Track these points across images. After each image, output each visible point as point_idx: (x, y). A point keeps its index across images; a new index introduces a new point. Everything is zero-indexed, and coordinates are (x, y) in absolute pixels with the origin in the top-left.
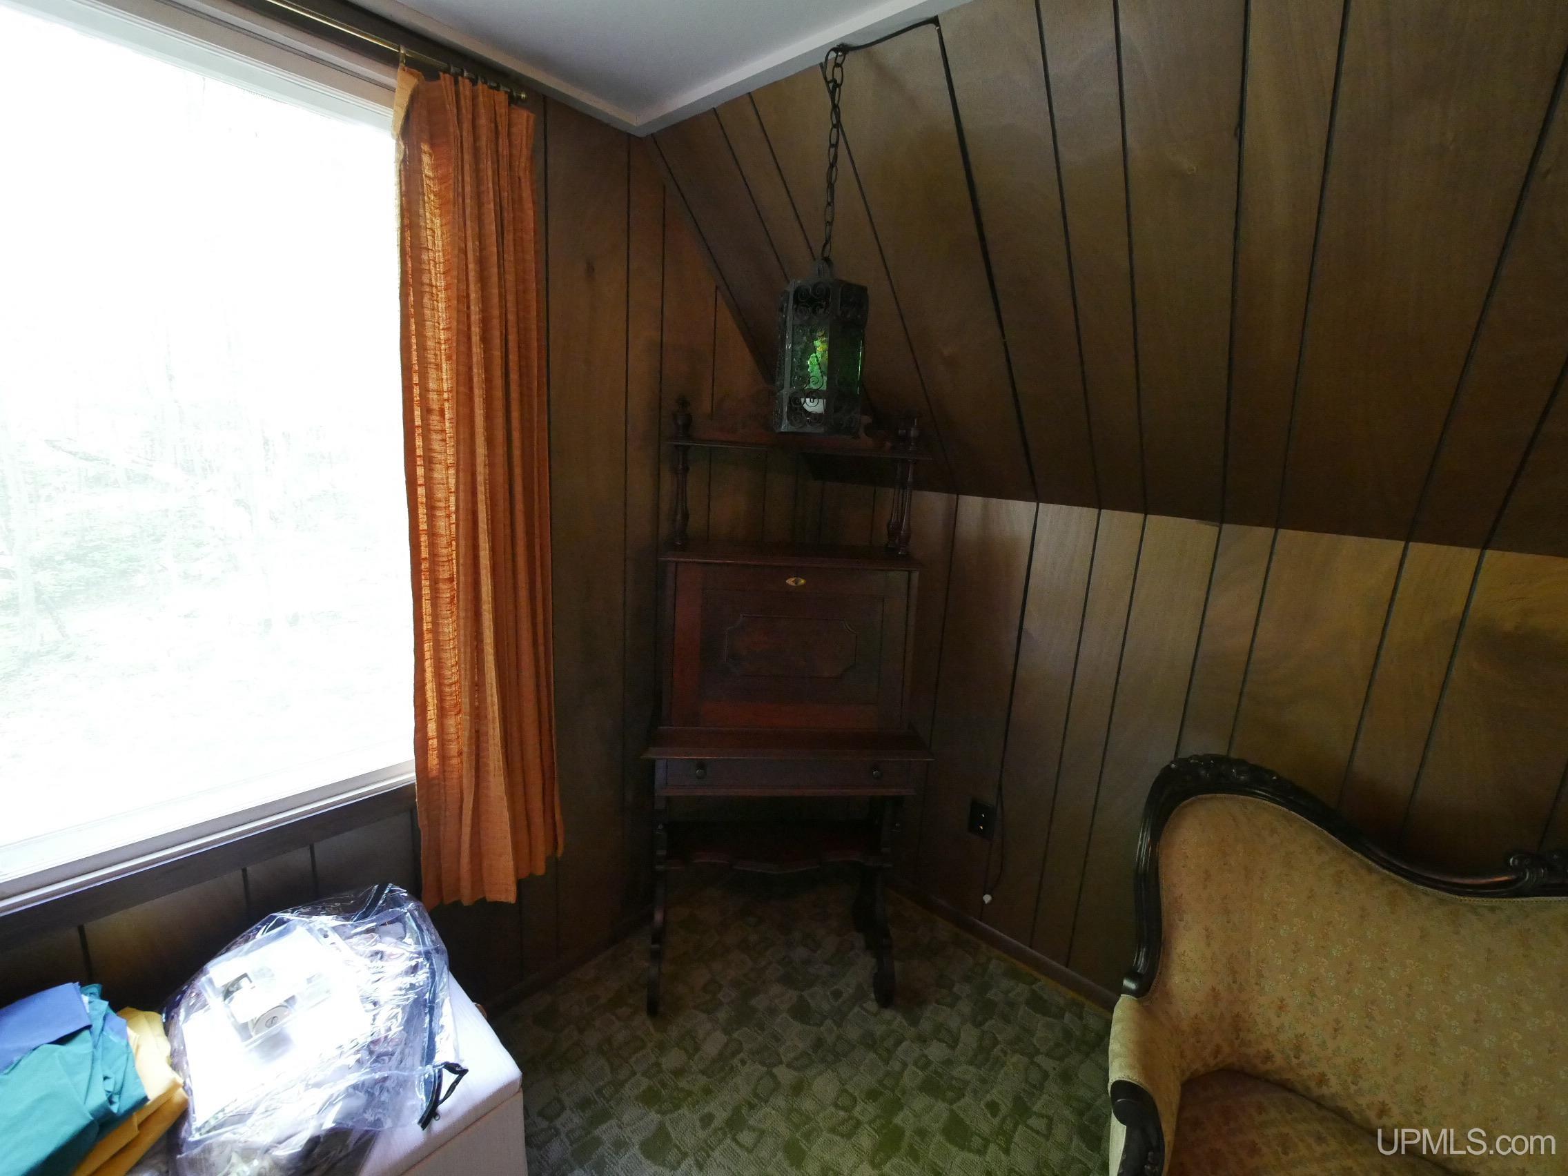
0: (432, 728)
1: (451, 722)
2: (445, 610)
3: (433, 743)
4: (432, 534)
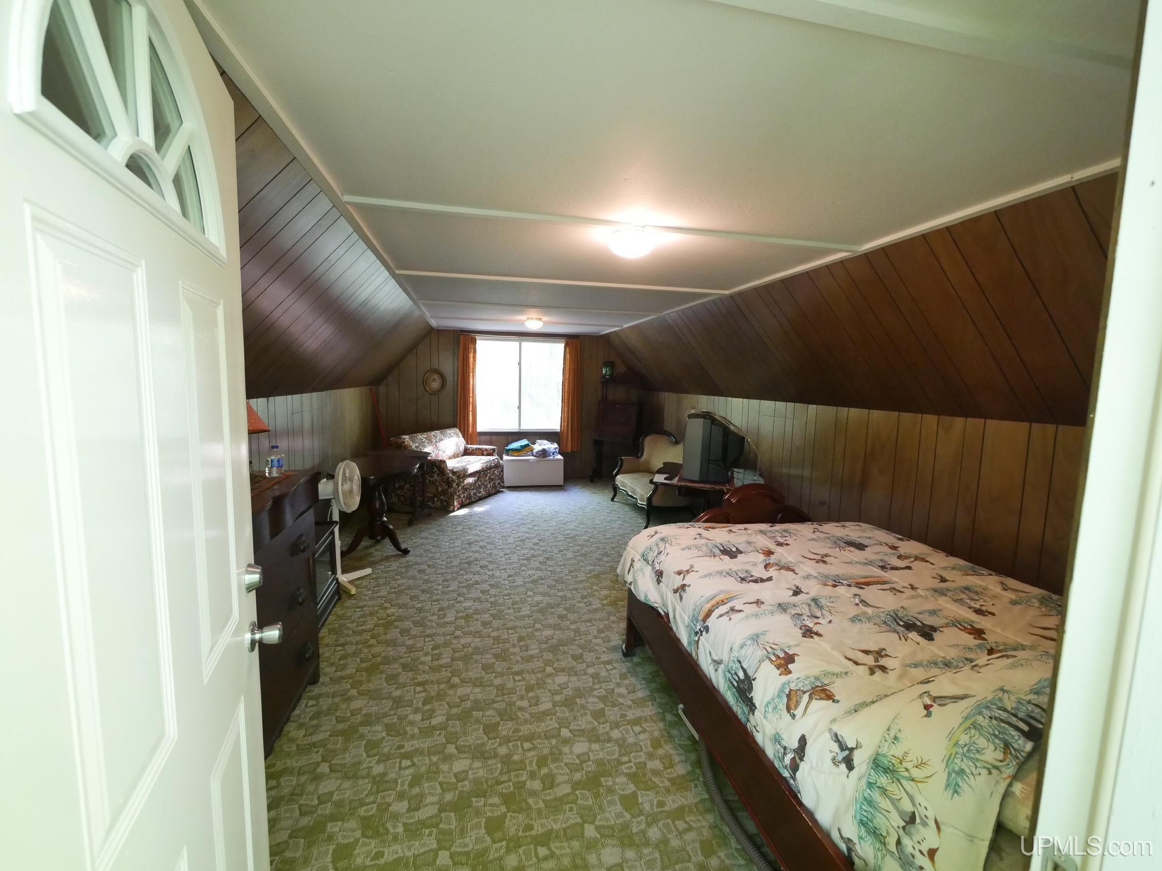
0: (563, 424)
1: (565, 423)
2: (566, 406)
3: (563, 427)
4: (565, 396)
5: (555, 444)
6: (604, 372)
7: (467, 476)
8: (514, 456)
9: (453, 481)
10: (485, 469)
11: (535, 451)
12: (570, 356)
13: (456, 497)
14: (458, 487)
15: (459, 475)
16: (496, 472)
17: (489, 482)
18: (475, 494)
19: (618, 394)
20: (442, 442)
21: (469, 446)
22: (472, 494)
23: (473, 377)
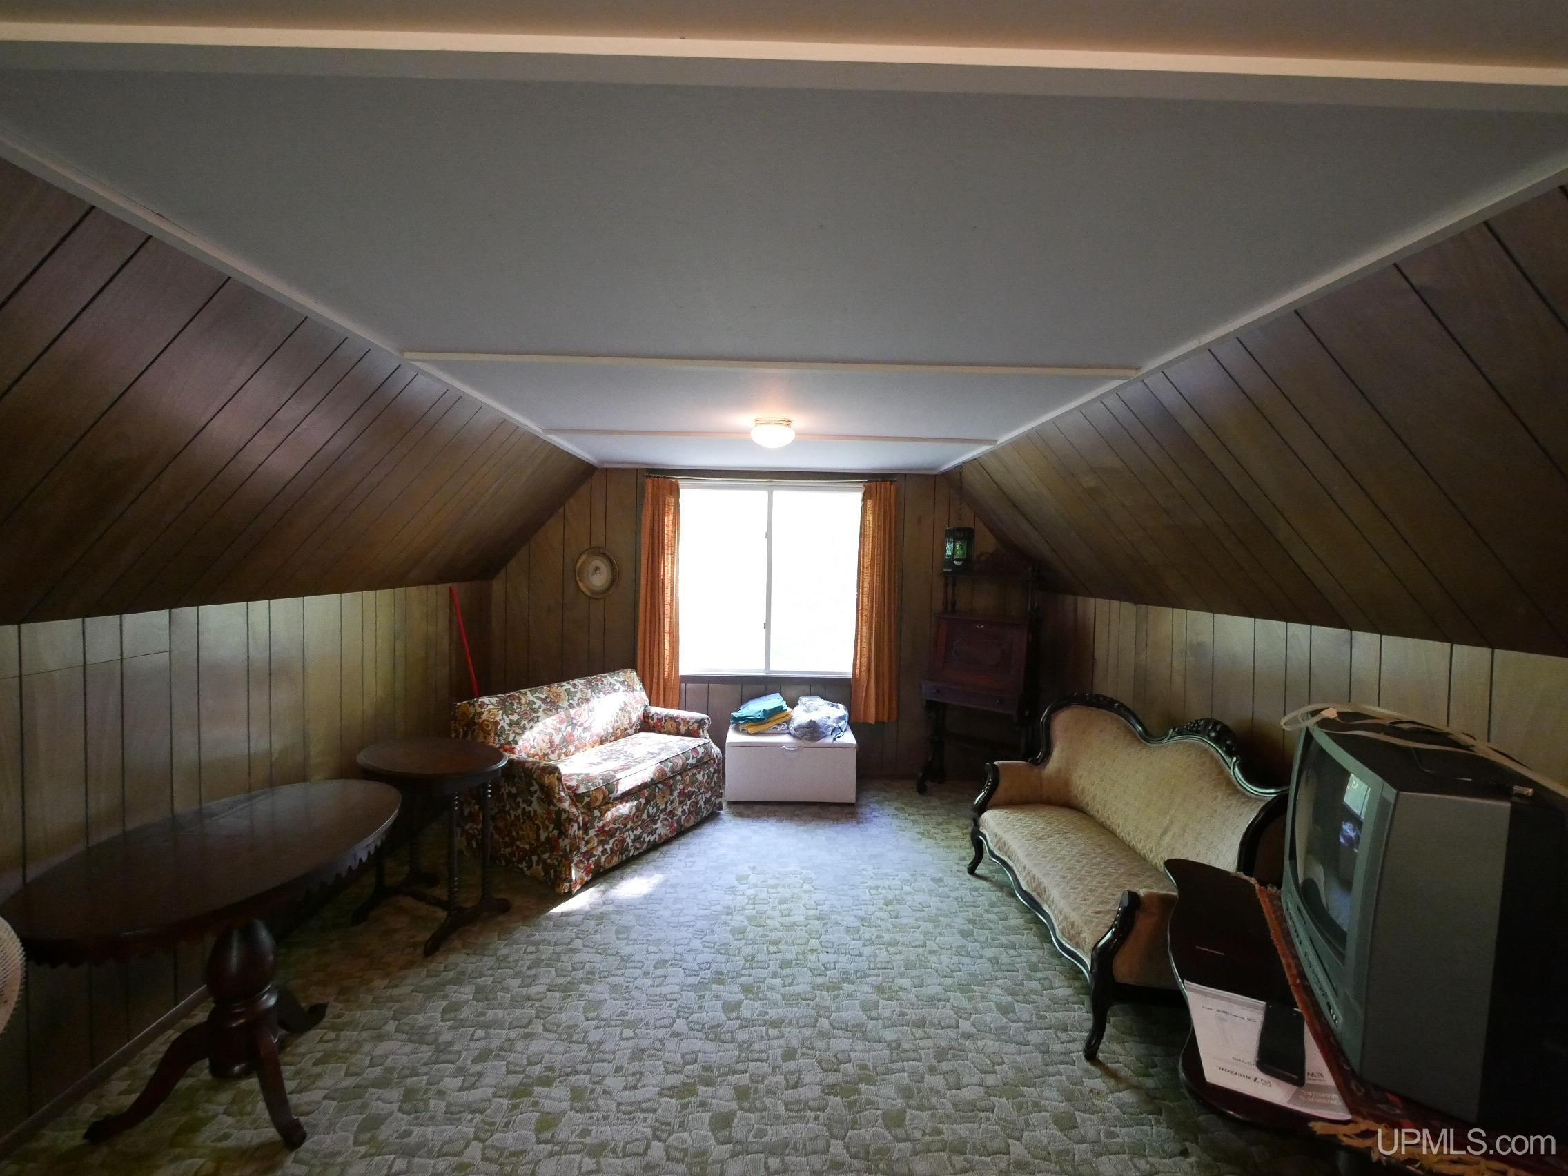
0: (858, 661)
1: (863, 659)
2: (864, 625)
3: (858, 666)
4: (862, 602)
5: (841, 706)
6: (949, 552)
7: (616, 799)
8: (748, 734)
9: (570, 820)
10: (669, 774)
11: (794, 725)
12: (874, 518)
13: (576, 859)
14: (586, 833)
15: (588, 804)
16: (699, 777)
17: (681, 803)
18: (637, 839)
19: (983, 599)
20: (585, 706)
21: (654, 710)
22: (629, 841)
23: (673, 563)
